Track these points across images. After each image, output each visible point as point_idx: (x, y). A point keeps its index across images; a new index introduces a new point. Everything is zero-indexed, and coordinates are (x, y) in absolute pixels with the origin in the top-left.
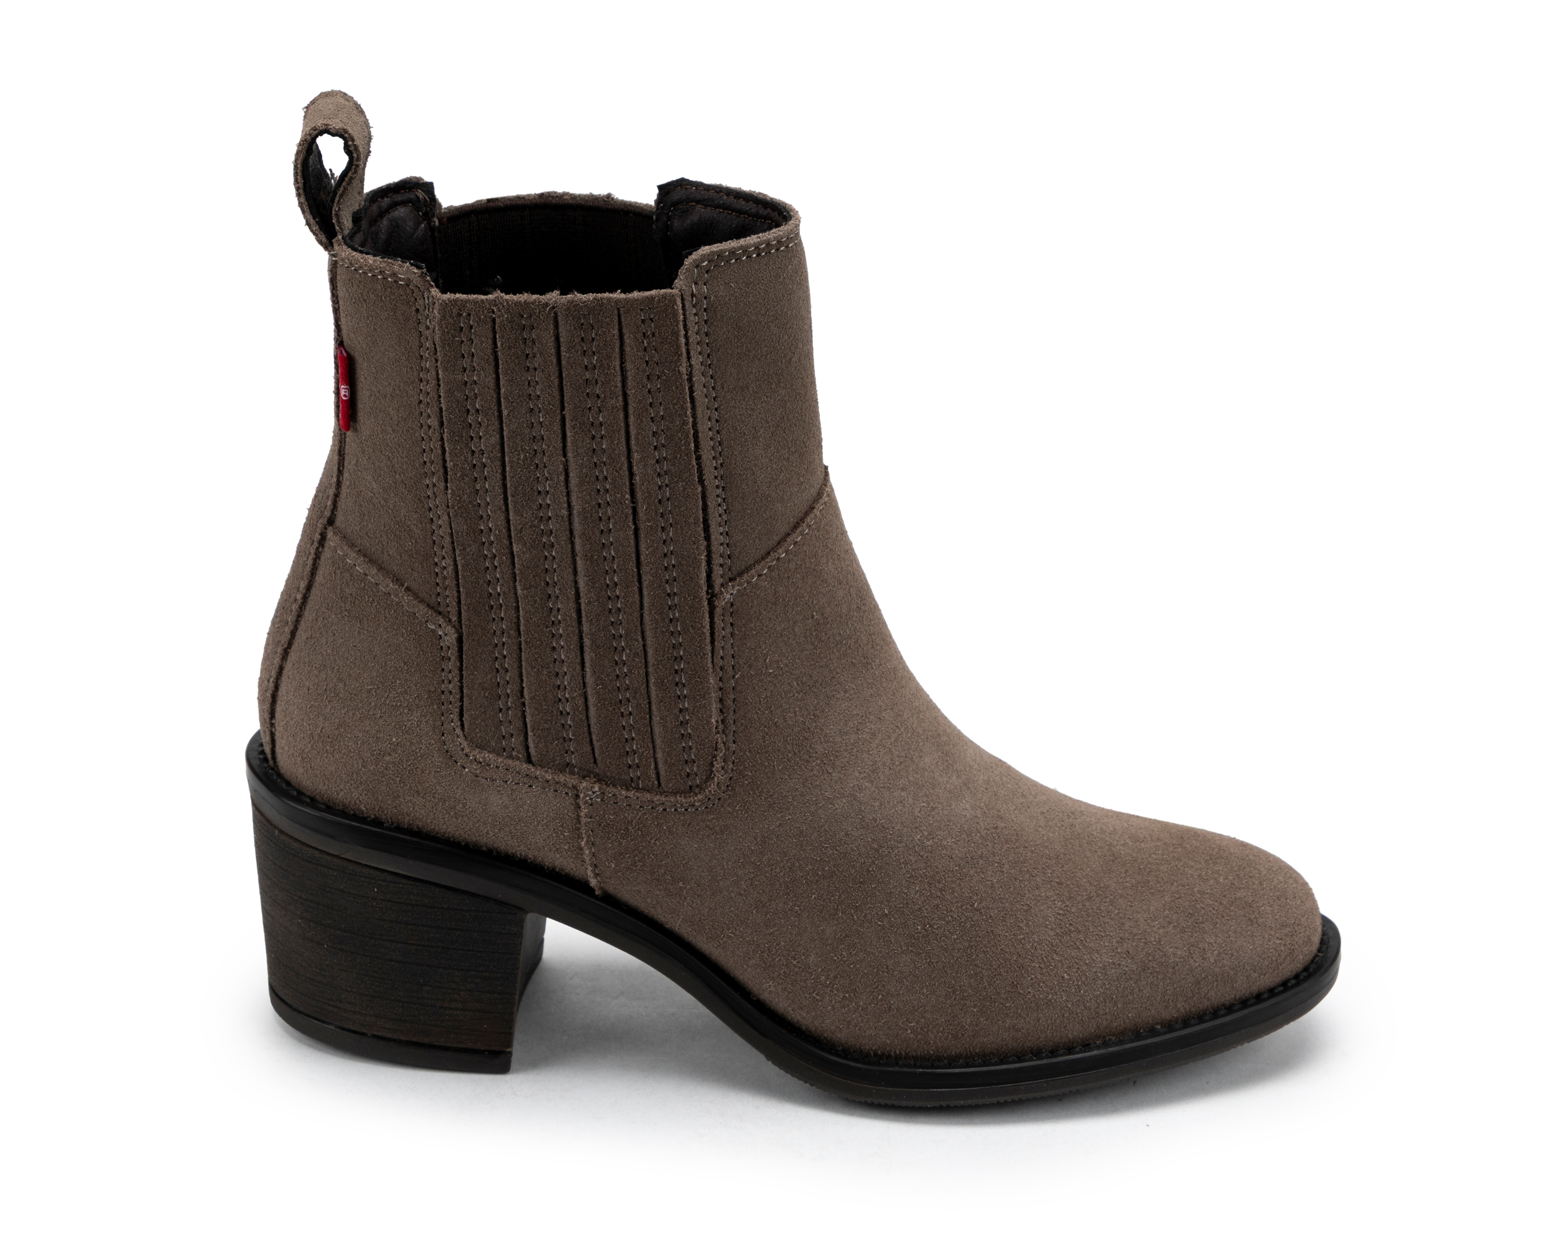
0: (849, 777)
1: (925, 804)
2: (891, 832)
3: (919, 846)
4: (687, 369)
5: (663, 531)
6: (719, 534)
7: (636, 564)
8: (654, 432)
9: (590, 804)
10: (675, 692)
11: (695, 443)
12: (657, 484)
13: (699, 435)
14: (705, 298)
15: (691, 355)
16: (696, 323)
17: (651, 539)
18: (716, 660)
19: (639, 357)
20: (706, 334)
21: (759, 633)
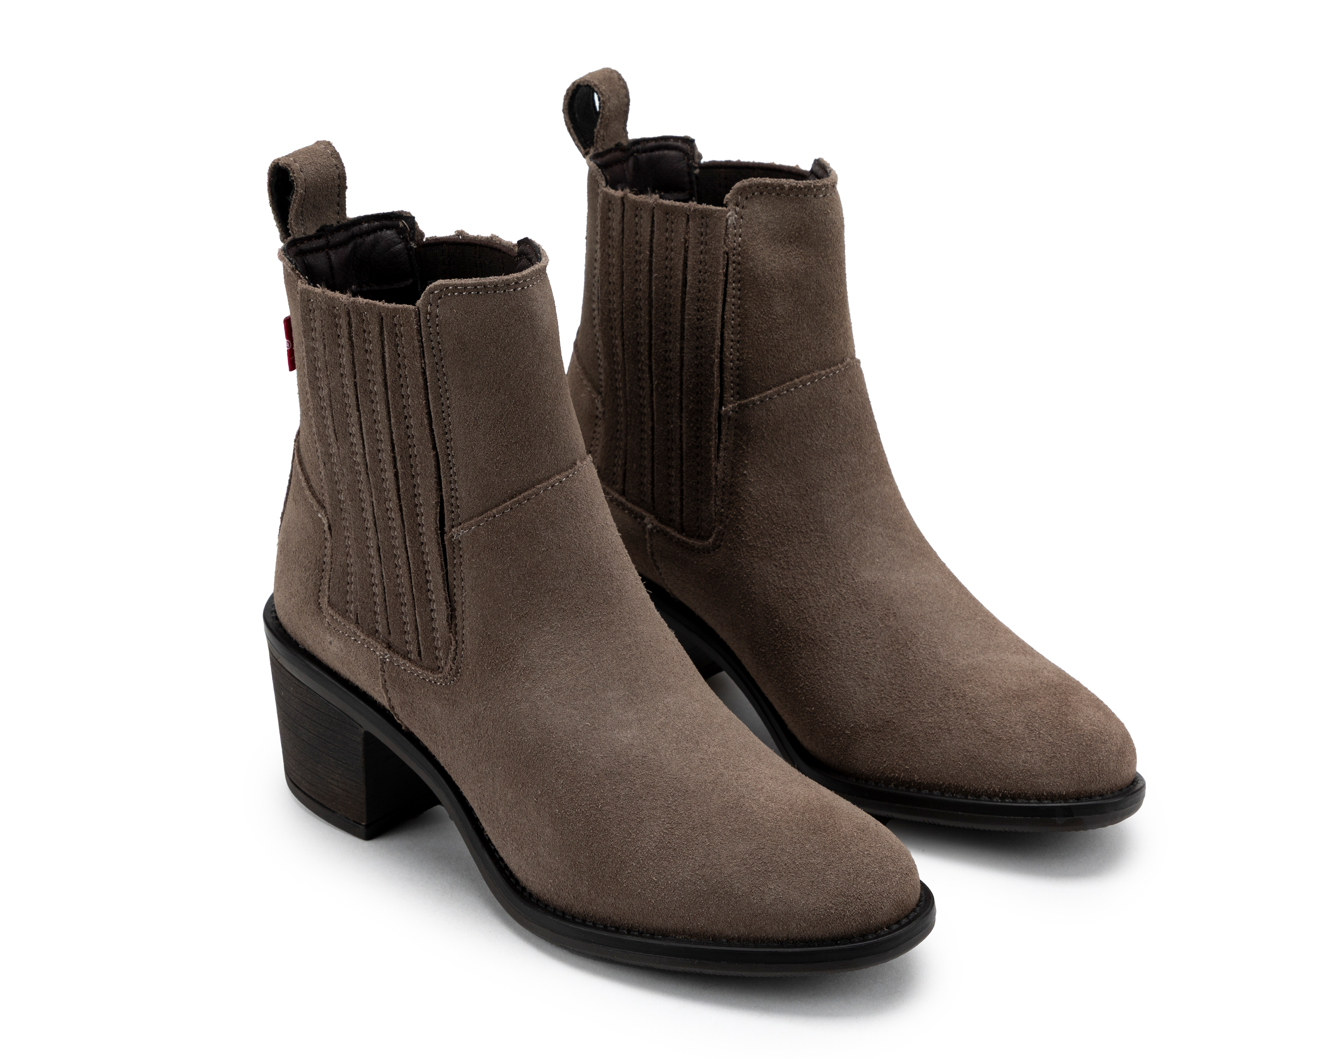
0: (537, 689)
1: (589, 724)
2: (554, 736)
3: (572, 752)
4: (422, 365)
5: (413, 478)
6: (451, 489)
7: (398, 498)
8: (404, 406)
9: (383, 662)
10: (427, 596)
11: (428, 419)
12: (408, 444)
13: (432, 414)
14: (437, 317)
15: (426, 355)
16: (431, 333)
17: (404, 482)
18: (450, 580)
19: (393, 350)
20: (439, 343)
21: (479, 567)
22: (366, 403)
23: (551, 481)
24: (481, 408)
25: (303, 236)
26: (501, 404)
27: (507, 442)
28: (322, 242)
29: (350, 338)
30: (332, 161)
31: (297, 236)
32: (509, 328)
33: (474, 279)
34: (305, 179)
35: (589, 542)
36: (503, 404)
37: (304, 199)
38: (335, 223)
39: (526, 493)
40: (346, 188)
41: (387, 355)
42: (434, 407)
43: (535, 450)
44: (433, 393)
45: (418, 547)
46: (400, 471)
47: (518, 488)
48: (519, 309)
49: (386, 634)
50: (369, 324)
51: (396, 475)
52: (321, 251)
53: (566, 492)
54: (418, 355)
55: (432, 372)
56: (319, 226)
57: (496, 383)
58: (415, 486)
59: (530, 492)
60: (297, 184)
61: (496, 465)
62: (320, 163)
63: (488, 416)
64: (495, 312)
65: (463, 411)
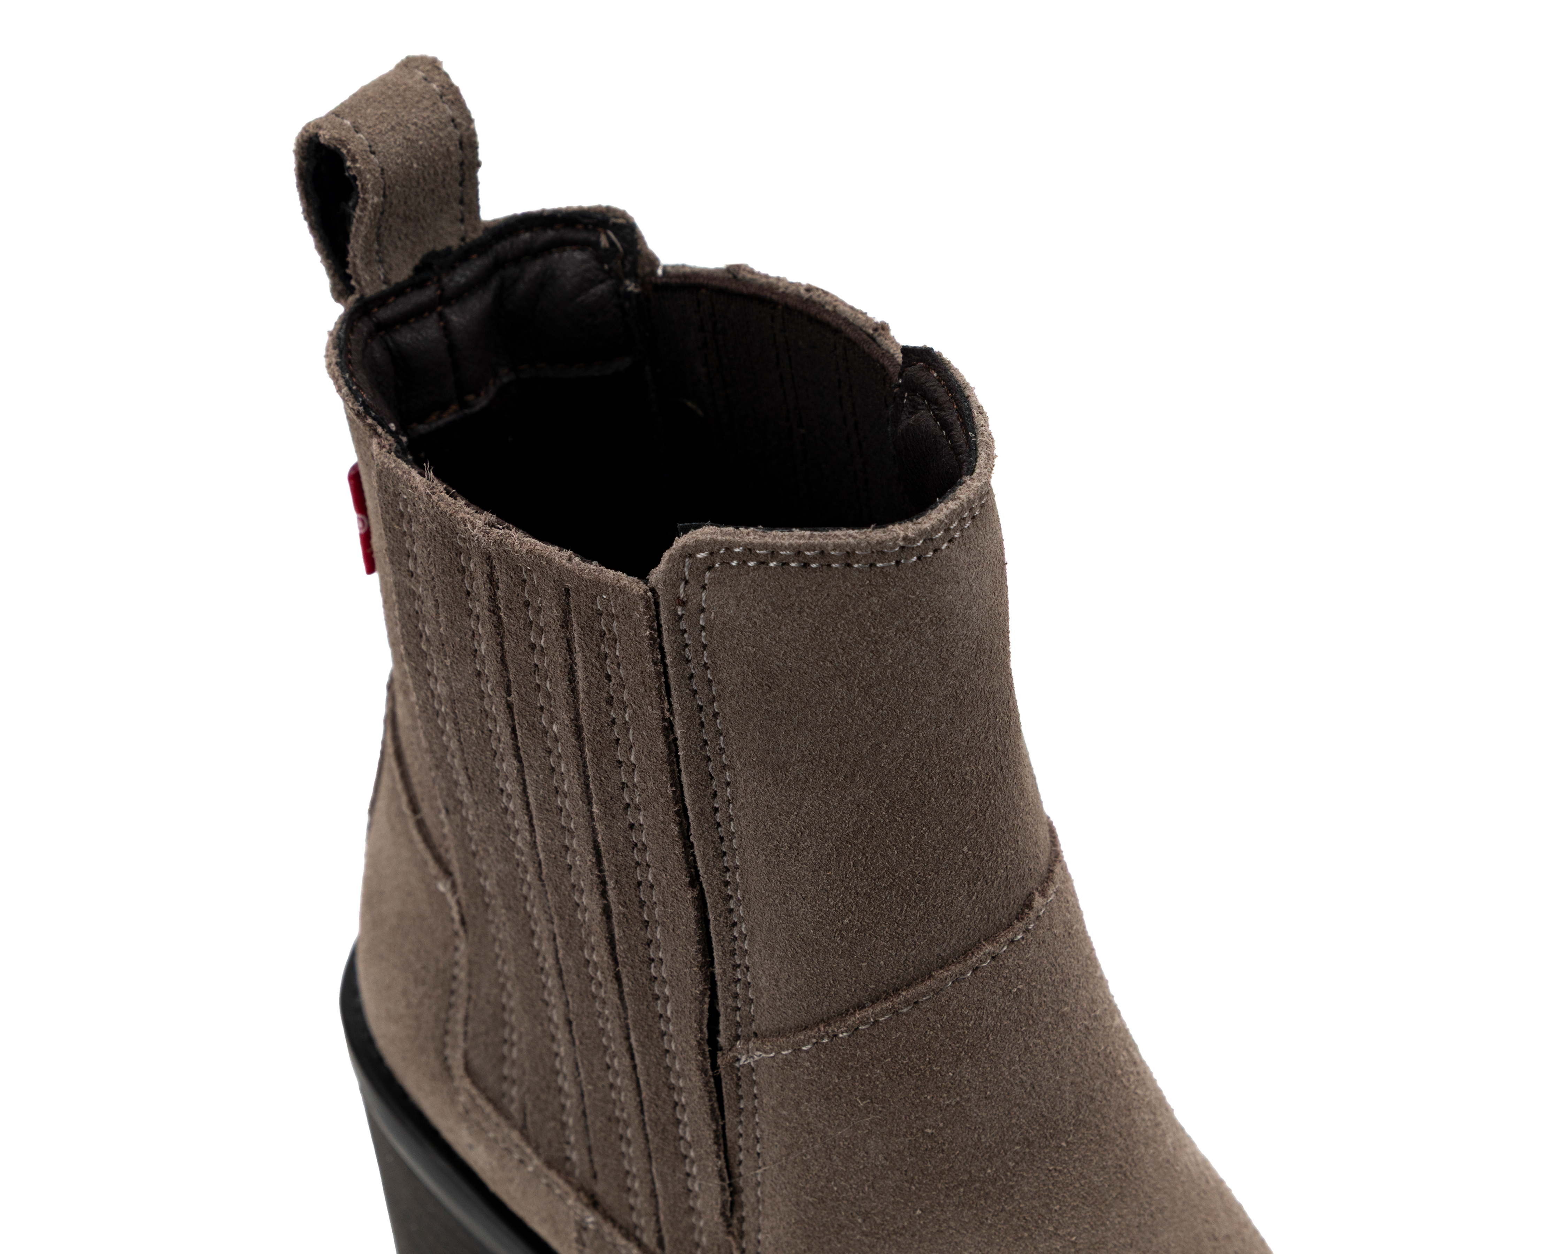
4: (663, 713)
5: (646, 927)
6: (734, 966)
7: (611, 954)
8: (623, 783)
9: (582, 1227)
10: (676, 1148)
11: (680, 824)
12: (633, 860)
13: (690, 813)
14: (703, 610)
15: (674, 693)
16: (687, 645)
17: (624, 931)
18: (730, 1135)
19: (594, 665)
20: (706, 666)
21: (795, 1128)
22: (535, 751)
23: (973, 961)
24: (808, 814)
25: (384, 287)
26: (858, 806)
27: (869, 885)
28: (429, 293)
29: (495, 611)
30: (444, 112)
31: (369, 292)
32: (880, 647)
33: (797, 532)
34: (382, 170)
35: (1056, 1076)
36: (862, 807)
37: (382, 211)
38: (454, 243)
39: (912, 991)
40: (479, 164)
41: (580, 674)
42: (694, 802)
43: (935, 898)
44: (691, 773)
45: (656, 1058)
46: (616, 909)
47: (892, 978)
48: (906, 607)
49: (588, 1175)
50: (535, 591)
51: (607, 911)
52: (426, 314)
53: (1006, 978)
54: (654, 693)
55: (688, 729)
56: (420, 256)
57: (845, 762)
58: (649, 943)
59: (921, 988)
60: (362, 185)
61: (841, 934)
62: (415, 124)
63: (824, 831)
64: (848, 611)
65: (764, 816)
